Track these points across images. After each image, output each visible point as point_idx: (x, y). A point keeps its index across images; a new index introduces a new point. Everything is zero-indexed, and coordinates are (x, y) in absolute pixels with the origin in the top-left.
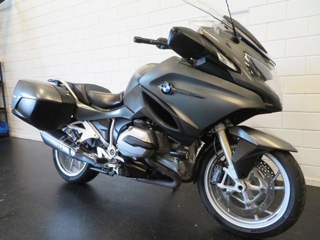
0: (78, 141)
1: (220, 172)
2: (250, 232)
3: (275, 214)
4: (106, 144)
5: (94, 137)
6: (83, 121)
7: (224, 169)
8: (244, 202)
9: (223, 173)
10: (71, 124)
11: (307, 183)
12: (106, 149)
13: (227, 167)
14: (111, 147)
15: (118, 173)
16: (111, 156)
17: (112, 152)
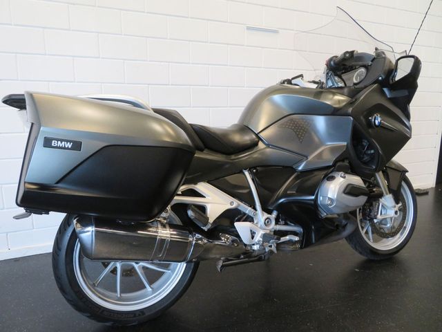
5: (231, 207)
6: (196, 184)
14: (261, 216)
15: (275, 251)
16: (267, 228)
17: (267, 222)
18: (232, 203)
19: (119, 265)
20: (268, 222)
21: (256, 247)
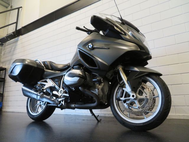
0: (43, 88)
1: (122, 91)
2: (142, 125)
4: (59, 88)
5: (52, 86)
6: (47, 79)
9: (123, 91)
10: (40, 81)
12: (58, 91)
13: (125, 88)
15: (63, 104)
17: (61, 92)
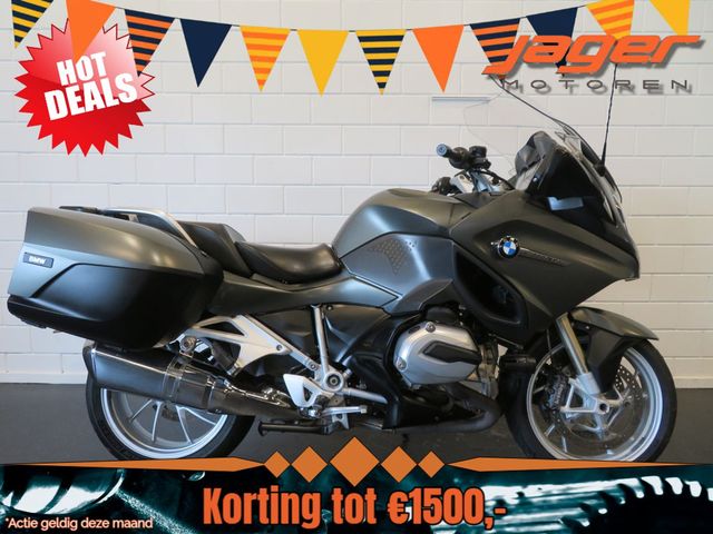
0: (236, 366)
1: (564, 386)
3: (640, 438)
4: (311, 363)
5: (275, 351)
6: (233, 317)
7: (571, 380)
8: (598, 429)
9: (569, 386)
10: (197, 327)
11: (677, 386)
12: (309, 374)
13: (574, 378)
14: (325, 371)
15: (346, 425)
16: (331, 389)
17: (332, 381)
18: (278, 348)
19: (159, 404)
20: (334, 381)
21: (312, 413)
